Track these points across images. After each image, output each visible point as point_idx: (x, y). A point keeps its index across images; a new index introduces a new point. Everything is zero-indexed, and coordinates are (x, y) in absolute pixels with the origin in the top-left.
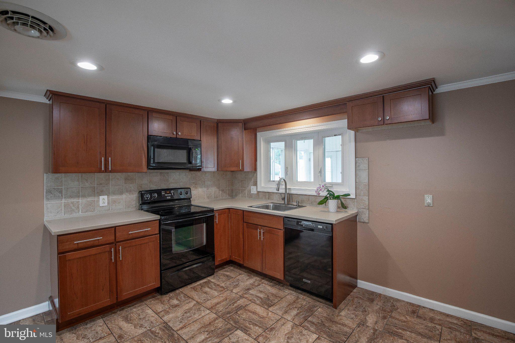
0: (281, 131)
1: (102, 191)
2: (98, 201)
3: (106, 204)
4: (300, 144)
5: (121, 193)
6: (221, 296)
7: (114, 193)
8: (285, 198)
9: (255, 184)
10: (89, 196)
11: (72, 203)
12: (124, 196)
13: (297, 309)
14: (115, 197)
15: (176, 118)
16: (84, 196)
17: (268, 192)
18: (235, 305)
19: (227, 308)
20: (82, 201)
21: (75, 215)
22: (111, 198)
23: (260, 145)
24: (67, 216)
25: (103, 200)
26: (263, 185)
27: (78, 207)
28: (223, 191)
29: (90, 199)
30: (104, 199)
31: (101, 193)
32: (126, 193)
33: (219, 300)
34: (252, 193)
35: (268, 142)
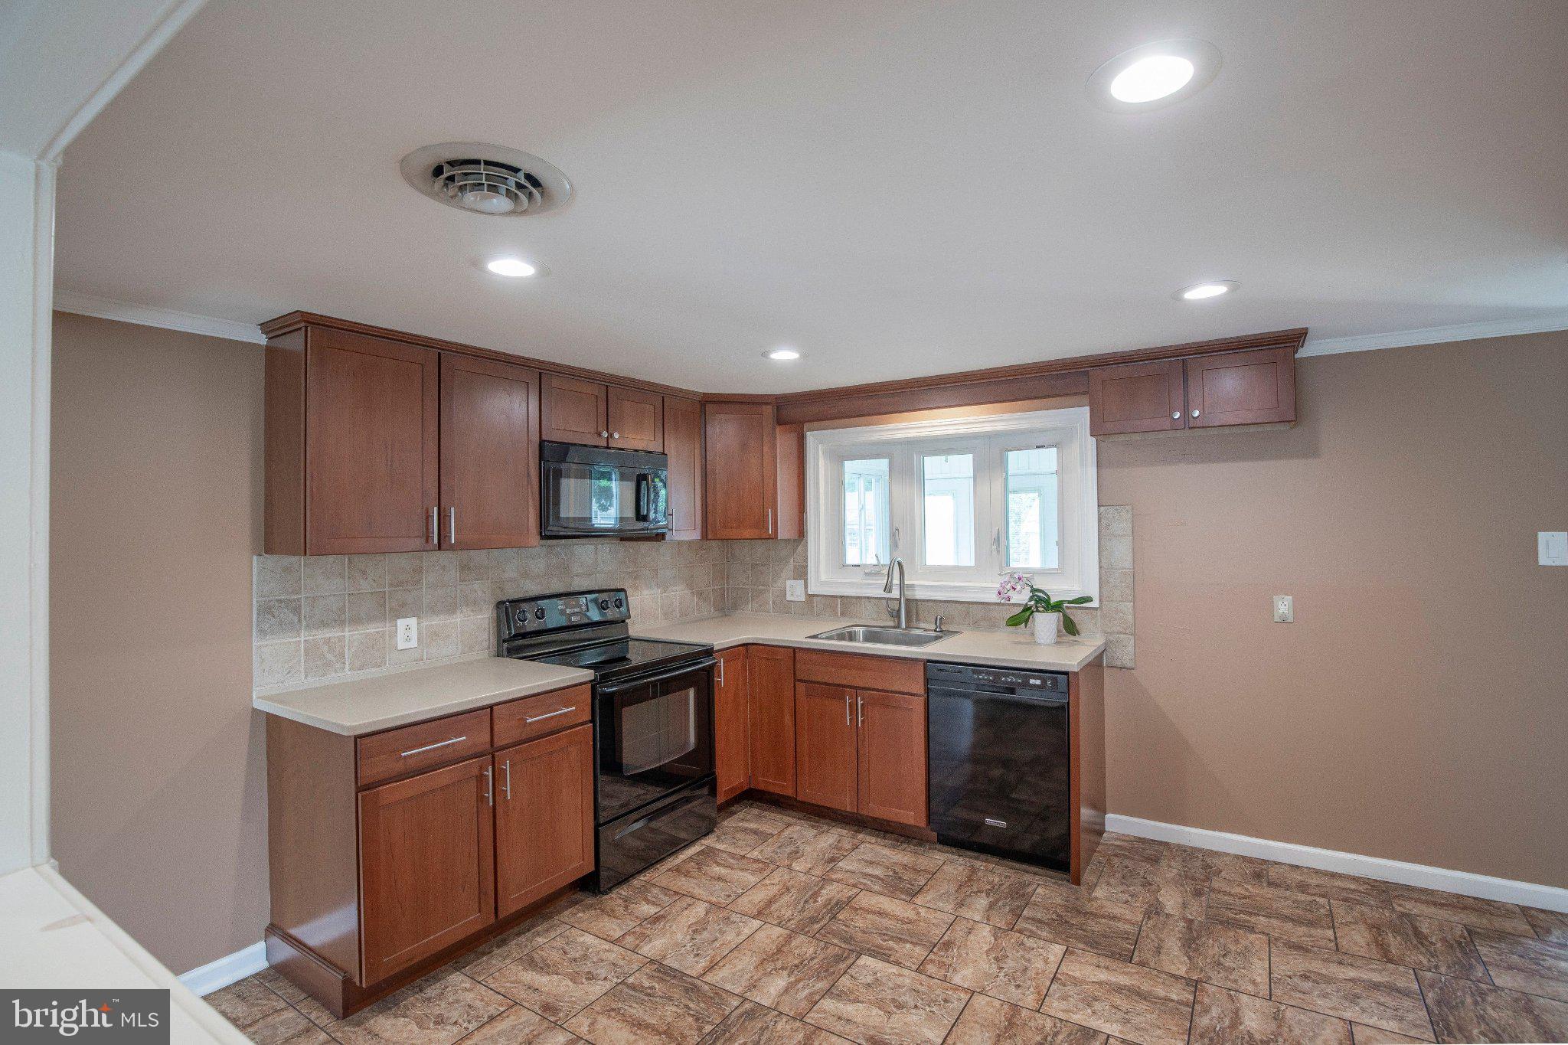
0: (881, 431)
1: (403, 605)
2: (394, 634)
3: (414, 643)
4: (933, 465)
5: (452, 609)
6: (767, 882)
7: (434, 610)
8: (899, 611)
9: (802, 573)
10: (370, 619)
11: (328, 641)
12: (458, 619)
13: (984, 894)
14: (436, 621)
15: (607, 390)
16: (356, 621)
17: (842, 597)
18: (819, 899)
19: (803, 910)
20: (352, 635)
21: (332, 678)
22: (425, 624)
23: (817, 466)
24: (313, 682)
25: (407, 631)
26: (823, 577)
27: (342, 655)
28: (700, 594)
29: (372, 629)
30: (408, 628)
31: (401, 611)
32: (464, 609)
33: (771, 894)
34: (789, 598)
35: (839, 457)
